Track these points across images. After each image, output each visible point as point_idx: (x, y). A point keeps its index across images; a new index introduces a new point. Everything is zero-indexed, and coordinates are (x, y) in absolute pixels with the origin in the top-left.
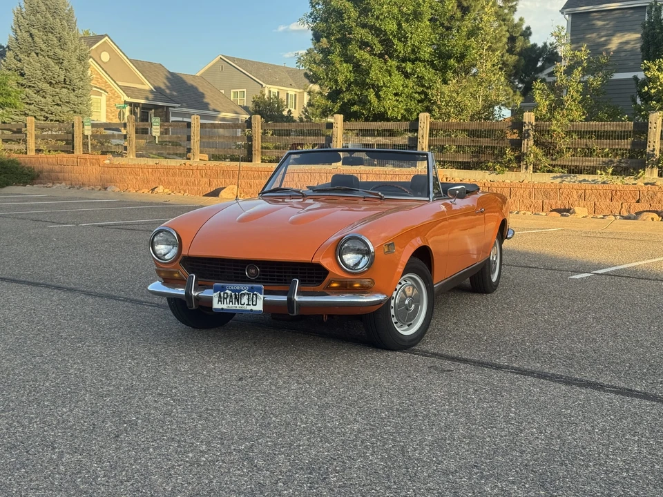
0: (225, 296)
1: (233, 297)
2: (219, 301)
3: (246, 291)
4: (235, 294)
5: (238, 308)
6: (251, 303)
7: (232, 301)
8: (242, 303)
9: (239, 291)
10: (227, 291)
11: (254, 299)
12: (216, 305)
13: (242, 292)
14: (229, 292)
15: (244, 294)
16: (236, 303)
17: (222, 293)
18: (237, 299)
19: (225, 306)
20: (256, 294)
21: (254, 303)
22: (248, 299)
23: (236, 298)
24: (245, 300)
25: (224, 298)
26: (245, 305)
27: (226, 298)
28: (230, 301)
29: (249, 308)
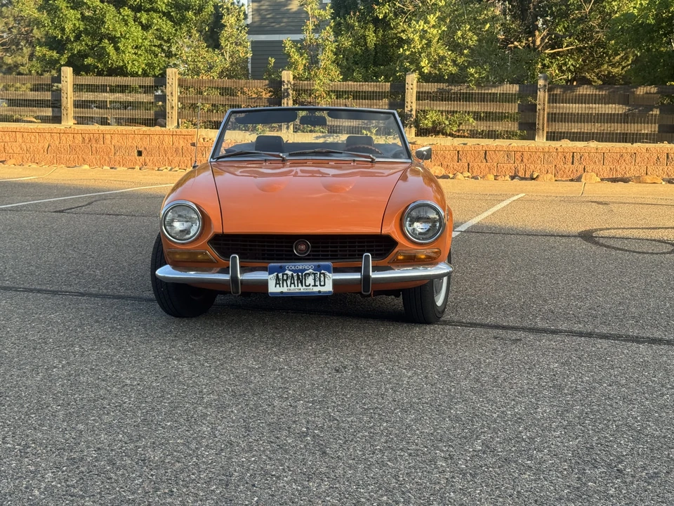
0: (285, 278)
1: (296, 278)
2: (276, 284)
3: (311, 270)
4: (298, 275)
5: (302, 290)
6: (318, 283)
7: (294, 283)
8: (307, 284)
9: (302, 271)
10: (287, 272)
11: (322, 279)
12: (273, 288)
14: (290, 273)
15: (309, 274)
16: (300, 284)
17: (280, 275)
18: (301, 281)
19: (285, 289)
20: (324, 274)
21: (322, 284)
22: (315, 280)
23: (298, 278)
25: (283, 280)
26: (311, 287)
27: (286, 280)
28: (291, 283)
29: (316, 289)
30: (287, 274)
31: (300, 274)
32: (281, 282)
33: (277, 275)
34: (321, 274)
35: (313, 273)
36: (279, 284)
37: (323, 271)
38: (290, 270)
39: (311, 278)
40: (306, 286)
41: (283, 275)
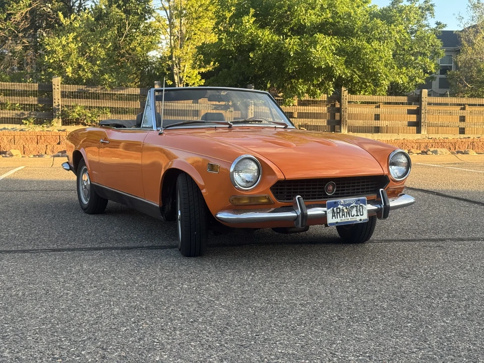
0: (338, 211)
2: (333, 216)
3: (354, 204)
5: (350, 220)
6: (359, 214)
7: (344, 215)
8: (353, 215)
9: (349, 205)
10: (340, 206)
11: (361, 210)
13: (352, 205)
15: (353, 207)
16: (348, 215)
17: (335, 209)
19: (339, 220)
20: (362, 206)
21: (362, 214)
22: (357, 211)
24: (354, 212)
25: (337, 213)
27: (339, 213)
28: (342, 215)
29: (358, 218)
30: (339, 208)
31: (348, 207)
32: (336, 215)
33: (333, 209)
34: (360, 206)
35: (355, 206)
36: (335, 216)
37: (361, 204)
38: (341, 205)
39: (355, 209)
40: (352, 216)
41: (337, 209)
